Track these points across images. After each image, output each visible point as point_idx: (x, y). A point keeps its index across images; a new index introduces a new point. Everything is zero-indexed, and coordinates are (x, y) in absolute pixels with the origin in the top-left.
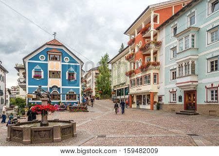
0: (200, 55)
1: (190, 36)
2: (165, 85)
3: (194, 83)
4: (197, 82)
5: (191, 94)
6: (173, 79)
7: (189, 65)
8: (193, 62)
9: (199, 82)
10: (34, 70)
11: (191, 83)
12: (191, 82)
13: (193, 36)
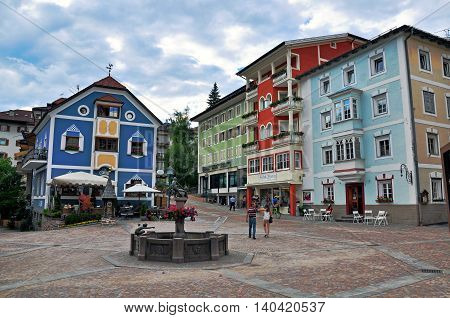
0: (365, 129)
1: (351, 100)
2: (315, 173)
3: (361, 172)
4: (364, 170)
5: (355, 189)
6: (328, 162)
7: (351, 144)
8: (357, 140)
9: (367, 170)
10: (65, 134)
11: (355, 172)
12: (356, 169)
13: (354, 101)
